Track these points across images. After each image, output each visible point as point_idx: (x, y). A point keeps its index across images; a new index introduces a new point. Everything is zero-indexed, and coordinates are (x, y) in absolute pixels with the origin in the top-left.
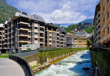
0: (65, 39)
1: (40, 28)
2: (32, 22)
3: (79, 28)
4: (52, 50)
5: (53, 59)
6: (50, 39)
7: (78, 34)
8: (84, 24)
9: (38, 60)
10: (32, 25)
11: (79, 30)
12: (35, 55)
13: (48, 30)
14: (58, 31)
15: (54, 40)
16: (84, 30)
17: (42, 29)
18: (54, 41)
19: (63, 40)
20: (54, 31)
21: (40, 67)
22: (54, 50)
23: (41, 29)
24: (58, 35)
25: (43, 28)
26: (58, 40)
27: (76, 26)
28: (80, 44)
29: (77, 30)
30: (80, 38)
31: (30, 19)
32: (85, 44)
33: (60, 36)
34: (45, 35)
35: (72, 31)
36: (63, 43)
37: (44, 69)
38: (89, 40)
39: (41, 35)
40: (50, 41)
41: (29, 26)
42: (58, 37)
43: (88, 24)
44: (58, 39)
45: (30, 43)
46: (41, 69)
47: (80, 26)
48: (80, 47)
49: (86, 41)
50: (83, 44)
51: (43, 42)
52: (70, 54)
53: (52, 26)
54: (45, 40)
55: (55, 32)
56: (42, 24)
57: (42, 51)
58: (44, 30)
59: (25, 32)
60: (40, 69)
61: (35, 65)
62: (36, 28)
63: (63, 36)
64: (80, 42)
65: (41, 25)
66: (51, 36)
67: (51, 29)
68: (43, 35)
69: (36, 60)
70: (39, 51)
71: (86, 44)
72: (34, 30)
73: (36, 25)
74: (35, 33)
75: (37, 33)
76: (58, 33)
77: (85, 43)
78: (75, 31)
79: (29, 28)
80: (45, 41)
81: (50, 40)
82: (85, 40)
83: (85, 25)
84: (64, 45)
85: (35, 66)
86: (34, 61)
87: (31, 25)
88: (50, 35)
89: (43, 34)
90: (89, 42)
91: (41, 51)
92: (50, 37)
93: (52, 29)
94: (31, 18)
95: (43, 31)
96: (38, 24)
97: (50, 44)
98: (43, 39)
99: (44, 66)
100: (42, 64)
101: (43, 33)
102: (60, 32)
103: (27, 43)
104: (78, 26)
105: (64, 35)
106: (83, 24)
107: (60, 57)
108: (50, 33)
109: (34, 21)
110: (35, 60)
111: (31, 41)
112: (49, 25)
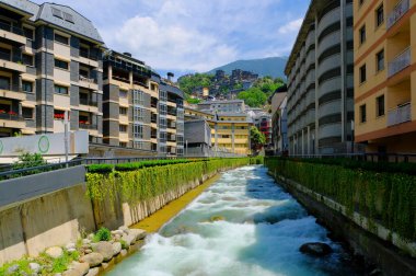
0: (179, 122)
1: (81, 64)
2: (42, 32)
3: (218, 87)
4: (147, 166)
5: (148, 208)
6: (124, 120)
7: (217, 107)
8: (233, 76)
9: (81, 218)
10: (43, 49)
11: (217, 96)
12: (65, 193)
13: (112, 81)
14: (153, 87)
15: (137, 123)
16: (234, 96)
17: (87, 69)
18: (139, 129)
19: (173, 125)
20: (137, 87)
21: (97, 257)
22: (152, 165)
23: (86, 71)
24: (154, 102)
25: (92, 68)
26: (154, 126)
27: (204, 79)
28: (224, 145)
29: (210, 92)
30: (226, 121)
31: (33, 19)
32: (241, 145)
33: (162, 107)
34: (100, 98)
35: (193, 97)
36: (173, 137)
37: (116, 263)
38: (257, 132)
39: (85, 96)
40: (123, 128)
41: (29, 50)
42: (154, 110)
43: (246, 74)
44: (154, 118)
45: (32, 130)
46: (105, 265)
47: (221, 82)
48: (227, 156)
49: (246, 132)
50: (237, 145)
51: (91, 128)
52: (201, 183)
53: (130, 64)
54: (101, 120)
55: (142, 89)
56: (88, 47)
57: (105, 171)
58: (100, 77)
59: (8, 79)
60: (99, 265)
61: (70, 246)
62: (61, 64)
63: (170, 110)
64: (224, 136)
65: (84, 53)
66: (127, 106)
67: (128, 78)
68: (94, 100)
69: (72, 218)
70: (93, 172)
71: (245, 145)
72: (52, 74)
73: (62, 51)
74: (56, 85)
75: (66, 88)
76: (155, 94)
77: (244, 140)
78: (202, 96)
79: (27, 59)
80: (100, 125)
81: (122, 123)
82: (243, 128)
83: (239, 79)
84: (174, 144)
85: (70, 254)
86: (63, 222)
87: (36, 45)
88: (124, 102)
89: (94, 96)
90: (256, 136)
91: (99, 171)
92: (123, 110)
93: (131, 78)
94: (36, 14)
95: (96, 82)
96: (73, 45)
97: (124, 137)
98: (91, 114)
99: (117, 247)
100: (104, 238)
101: (91, 91)
102: (161, 94)
103: (18, 130)
104: (212, 79)
105: (174, 105)
106: (228, 73)
107: (173, 195)
108: (124, 92)
109: (53, 29)
110: (67, 216)
111: (39, 124)
112: (119, 60)
